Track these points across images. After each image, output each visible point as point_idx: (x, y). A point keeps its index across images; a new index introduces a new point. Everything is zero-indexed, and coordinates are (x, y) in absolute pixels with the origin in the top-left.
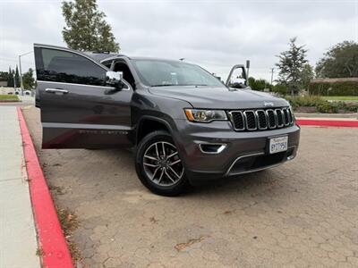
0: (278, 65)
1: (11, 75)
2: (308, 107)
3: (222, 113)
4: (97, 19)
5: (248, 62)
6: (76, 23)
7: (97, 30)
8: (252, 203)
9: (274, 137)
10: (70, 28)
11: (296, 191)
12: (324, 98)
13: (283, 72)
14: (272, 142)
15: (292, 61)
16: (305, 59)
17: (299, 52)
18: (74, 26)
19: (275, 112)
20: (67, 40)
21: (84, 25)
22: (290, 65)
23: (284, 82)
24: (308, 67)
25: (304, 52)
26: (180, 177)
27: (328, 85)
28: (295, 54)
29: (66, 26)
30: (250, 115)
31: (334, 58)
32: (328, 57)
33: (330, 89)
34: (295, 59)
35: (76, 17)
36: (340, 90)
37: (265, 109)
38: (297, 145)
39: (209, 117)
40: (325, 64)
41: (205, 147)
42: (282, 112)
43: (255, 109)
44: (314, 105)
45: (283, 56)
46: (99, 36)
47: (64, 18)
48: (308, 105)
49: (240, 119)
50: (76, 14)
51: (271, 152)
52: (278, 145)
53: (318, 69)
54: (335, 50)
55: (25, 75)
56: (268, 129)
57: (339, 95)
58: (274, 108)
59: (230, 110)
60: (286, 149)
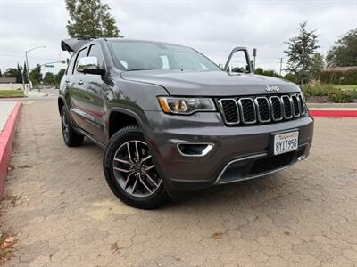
0: (286, 52)
1: (20, 71)
2: (319, 96)
3: (209, 102)
4: (101, 12)
5: (255, 50)
6: (80, 16)
7: (101, 23)
8: (251, 218)
9: (280, 132)
10: (74, 22)
11: (308, 200)
12: (336, 87)
13: (292, 59)
14: (277, 139)
15: (302, 48)
16: (316, 45)
17: (310, 37)
18: (78, 20)
19: (281, 100)
20: (72, 34)
21: (88, 18)
22: (300, 52)
23: (294, 70)
24: (318, 56)
25: (314, 37)
26: (158, 186)
27: (339, 74)
28: (305, 40)
29: (70, 20)
30: (247, 104)
31: (346, 46)
32: (340, 45)
33: (342, 78)
34: (305, 45)
35: (80, 10)
36: (353, 79)
37: (268, 96)
38: (310, 142)
39: (191, 108)
40: (336, 52)
41: (186, 149)
42: (291, 99)
43: (255, 96)
44: (326, 95)
45: (292, 43)
46: (103, 29)
47: (68, 11)
48: (319, 95)
49: (233, 109)
50: (80, 8)
51: (276, 153)
52: (284, 143)
53: (329, 58)
54: (347, 37)
55: (33, 72)
56: (272, 122)
57: (352, 84)
58: (280, 95)
59: (219, 98)
60: (295, 148)
